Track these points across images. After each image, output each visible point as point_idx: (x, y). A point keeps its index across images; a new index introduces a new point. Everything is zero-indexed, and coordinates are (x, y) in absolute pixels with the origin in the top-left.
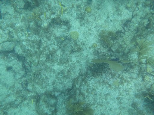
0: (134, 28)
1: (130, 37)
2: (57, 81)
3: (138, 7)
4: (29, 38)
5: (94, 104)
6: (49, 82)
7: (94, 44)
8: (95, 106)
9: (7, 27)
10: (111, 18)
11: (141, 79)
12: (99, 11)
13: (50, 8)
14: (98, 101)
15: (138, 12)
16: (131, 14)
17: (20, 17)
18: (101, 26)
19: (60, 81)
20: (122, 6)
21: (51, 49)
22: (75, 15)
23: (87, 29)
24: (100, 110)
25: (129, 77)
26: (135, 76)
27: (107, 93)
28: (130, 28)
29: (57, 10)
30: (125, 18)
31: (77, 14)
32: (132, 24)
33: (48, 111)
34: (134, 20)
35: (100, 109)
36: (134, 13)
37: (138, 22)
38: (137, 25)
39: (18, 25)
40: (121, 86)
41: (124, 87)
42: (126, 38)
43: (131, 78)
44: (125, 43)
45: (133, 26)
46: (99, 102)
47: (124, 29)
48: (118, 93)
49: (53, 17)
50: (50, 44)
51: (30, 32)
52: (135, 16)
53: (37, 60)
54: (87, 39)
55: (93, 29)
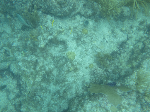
0: (130, 50)
1: (126, 58)
2: (52, 102)
3: (133, 30)
4: (26, 58)
6: (44, 104)
7: (90, 64)
9: (4, 47)
10: (107, 39)
11: (139, 106)
12: (96, 33)
13: (47, 30)
15: (132, 34)
16: (126, 36)
17: (17, 37)
18: (97, 47)
19: (56, 103)
20: (117, 29)
21: (47, 69)
22: (72, 36)
23: (84, 50)
25: (127, 103)
26: (133, 103)
28: (126, 50)
29: (55, 32)
30: (120, 40)
31: (74, 35)
32: (127, 46)
34: (129, 42)
36: (129, 35)
37: (133, 44)
38: (132, 47)
39: (15, 45)
42: (122, 60)
43: (129, 104)
44: (121, 65)
45: (129, 48)
47: (120, 50)
49: (50, 37)
50: (47, 64)
51: (26, 52)
52: (130, 38)
53: (32, 82)
54: (84, 59)
55: (89, 50)
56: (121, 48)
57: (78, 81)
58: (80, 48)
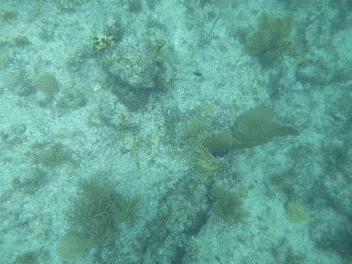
0: (165, 243)
1: (173, 221)
5: (240, 66)
6: (324, 105)
8: (239, 64)
14: (234, 73)
18: (240, 240)
19: (299, 110)
23: (271, 229)
24: (229, 57)
27: (220, 90)
28: (172, 242)
32: (170, 253)
33: (316, 52)
35: (231, 58)
38: (161, 252)
40: (199, 103)
41: (193, 103)
42: (181, 215)
46: (233, 71)
48: (202, 90)
54: (263, 207)
55: (257, 231)
56: (180, 245)
57: (263, 155)
58: (279, 234)
